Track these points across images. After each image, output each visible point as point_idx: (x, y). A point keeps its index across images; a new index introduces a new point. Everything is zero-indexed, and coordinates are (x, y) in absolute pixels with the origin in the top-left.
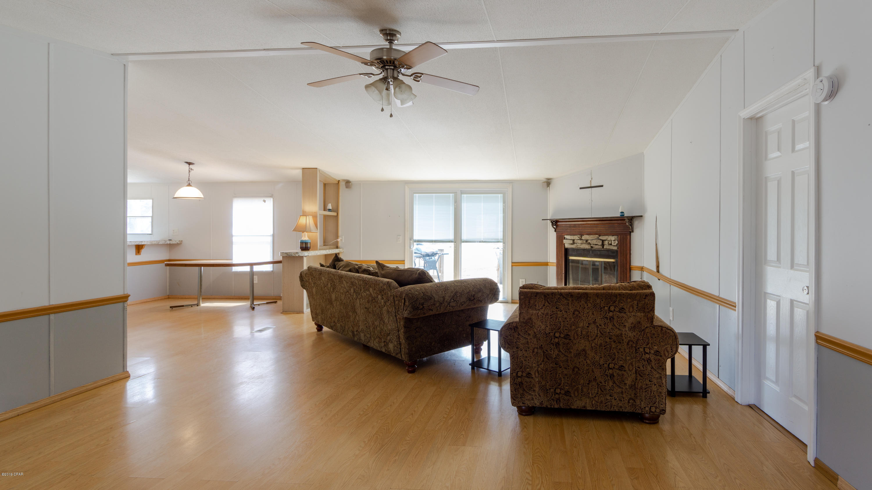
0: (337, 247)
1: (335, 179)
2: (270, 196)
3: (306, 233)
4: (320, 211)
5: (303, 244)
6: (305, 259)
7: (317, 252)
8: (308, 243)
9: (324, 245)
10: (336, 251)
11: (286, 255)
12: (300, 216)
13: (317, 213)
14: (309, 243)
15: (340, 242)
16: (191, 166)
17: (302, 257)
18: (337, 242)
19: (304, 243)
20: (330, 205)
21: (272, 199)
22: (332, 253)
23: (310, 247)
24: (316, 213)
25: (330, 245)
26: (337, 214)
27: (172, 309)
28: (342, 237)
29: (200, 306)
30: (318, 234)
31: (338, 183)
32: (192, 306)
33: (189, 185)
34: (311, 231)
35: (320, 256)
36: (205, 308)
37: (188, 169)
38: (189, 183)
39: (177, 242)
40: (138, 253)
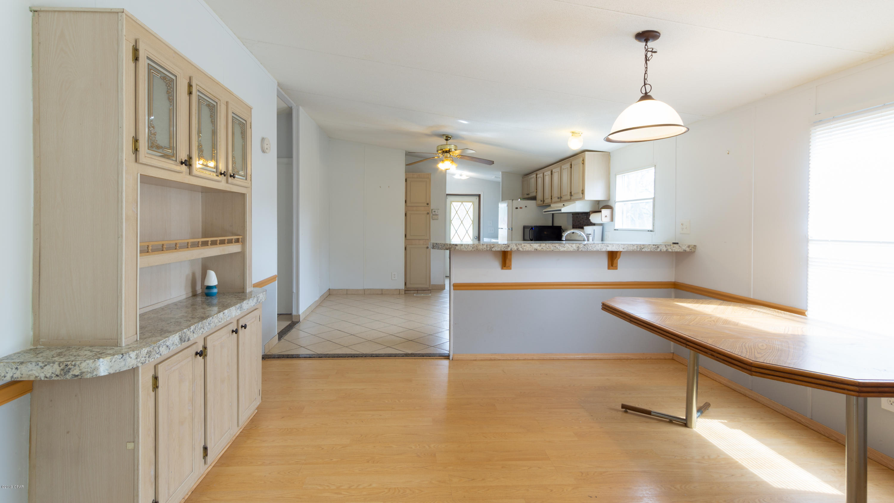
16: (651, 44)
27: (626, 412)
29: (691, 428)
32: (671, 424)
33: (646, 97)
36: (699, 436)
37: (643, 52)
38: (646, 93)
39: (685, 248)
40: (612, 266)
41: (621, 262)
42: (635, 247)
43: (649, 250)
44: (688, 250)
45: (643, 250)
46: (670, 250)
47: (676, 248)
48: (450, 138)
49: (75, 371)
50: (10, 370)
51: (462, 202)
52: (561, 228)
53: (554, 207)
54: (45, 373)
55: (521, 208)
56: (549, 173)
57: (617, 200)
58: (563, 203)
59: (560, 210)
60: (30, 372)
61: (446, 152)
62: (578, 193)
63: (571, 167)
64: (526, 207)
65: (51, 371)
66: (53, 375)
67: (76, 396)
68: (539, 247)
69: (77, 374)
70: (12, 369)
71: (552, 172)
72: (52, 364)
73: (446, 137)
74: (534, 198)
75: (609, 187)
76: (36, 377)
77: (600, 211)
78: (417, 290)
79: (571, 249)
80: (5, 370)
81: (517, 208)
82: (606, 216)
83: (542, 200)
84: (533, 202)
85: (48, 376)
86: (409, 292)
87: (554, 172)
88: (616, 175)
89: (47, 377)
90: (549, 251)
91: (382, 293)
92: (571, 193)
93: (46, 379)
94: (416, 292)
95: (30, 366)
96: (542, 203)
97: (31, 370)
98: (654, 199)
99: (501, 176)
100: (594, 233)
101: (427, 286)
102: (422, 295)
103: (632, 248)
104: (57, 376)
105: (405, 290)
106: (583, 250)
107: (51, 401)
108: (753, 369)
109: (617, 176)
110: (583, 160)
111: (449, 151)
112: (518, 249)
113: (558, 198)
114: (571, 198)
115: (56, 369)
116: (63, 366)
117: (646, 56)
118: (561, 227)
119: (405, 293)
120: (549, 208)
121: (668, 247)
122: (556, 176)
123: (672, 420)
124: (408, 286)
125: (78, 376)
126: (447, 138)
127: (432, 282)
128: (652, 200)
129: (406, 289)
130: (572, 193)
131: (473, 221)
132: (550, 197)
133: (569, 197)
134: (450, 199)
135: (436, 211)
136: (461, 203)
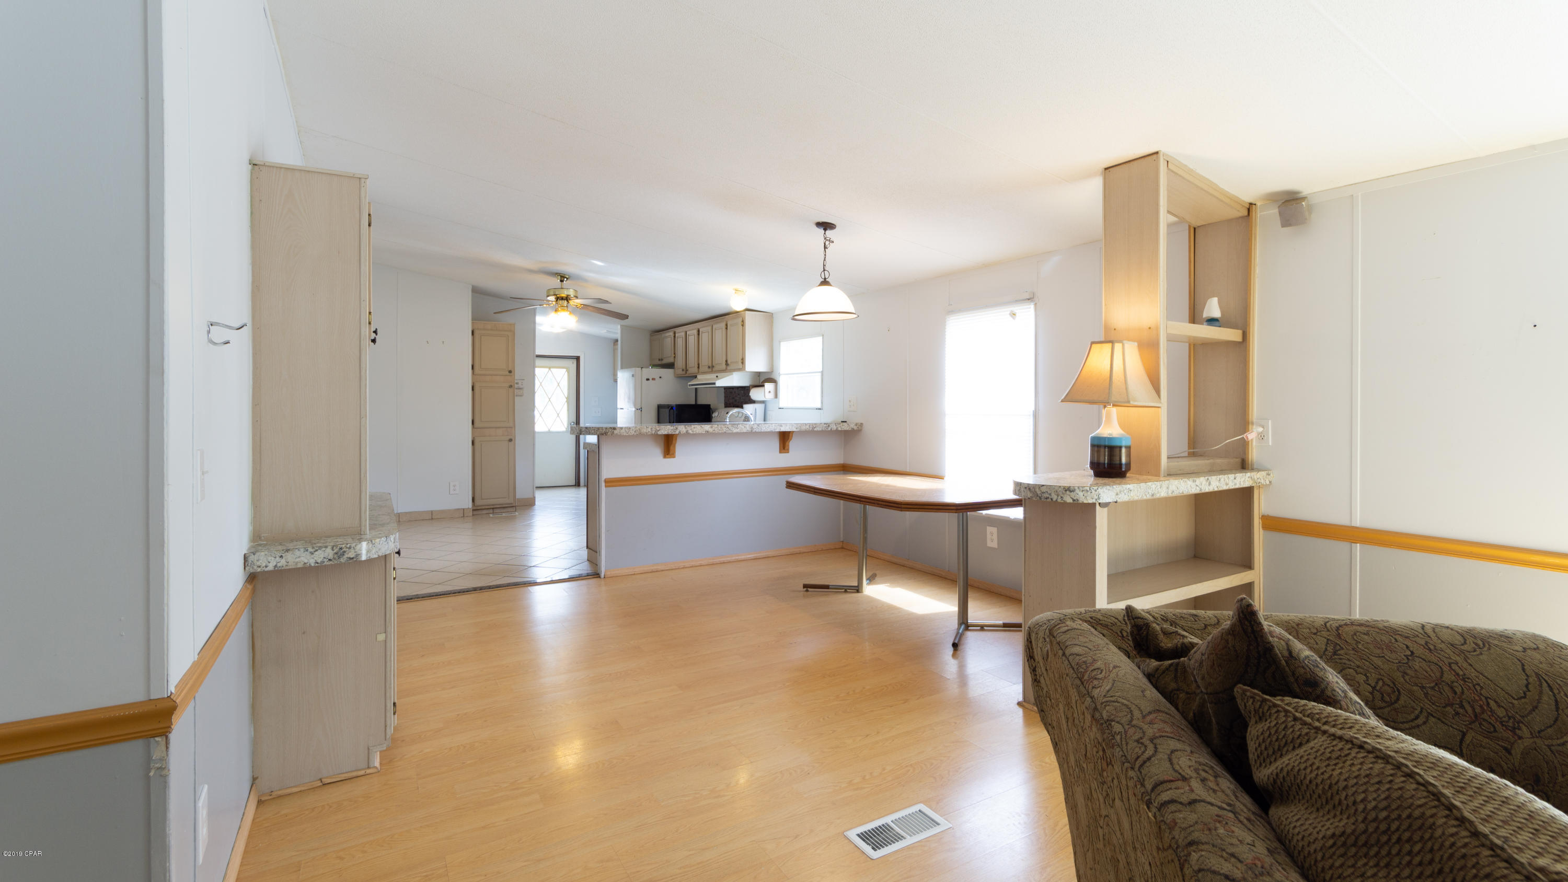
0: (1244, 466)
1: (1236, 200)
2: (1029, 299)
3: (1114, 411)
4: (1170, 323)
5: (1102, 450)
6: (1101, 516)
7: (1154, 486)
8: (1120, 447)
9: (1192, 455)
10: (1240, 480)
11: (1029, 495)
12: (1093, 343)
13: (1157, 328)
14: (1124, 450)
15: (1254, 444)
16: (829, 232)
17: (1089, 509)
18: (1244, 444)
19: (1105, 447)
20: (1215, 301)
21: (1032, 306)
22: (1220, 489)
23: (1128, 465)
24: (1153, 330)
25: (1217, 454)
26: (1245, 335)
27: (807, 591)
28: (1263, 427)
29: (862, 592)
30: (1163, 414)
31: (1246, 213)
32: (846, 591)
33: (825, 282)
34: (1129, 402)
35: (1167, 500)
36: (868, 597)
37: (823, 240)
38: (825, 279)
39: (852, 426)
40: (784, 448)
41: (792, 444)
42: (808, 427)
43: (820, 429)
44: (855, 428)
45: (815, 429)
46: (840, 429)
47: (845, 427)
48: (567, 279)
49: (350, 554)
50: (273, 558)
51: (550, 368)
52: (710, 408)
53: (702, 378)
54: (315, 559)
55: (653, 379)
56: (695, 332)
57: (781, 373)
58: (717, 374)
59: (714, 384)
60: (298, 560)
61: (562, 299)
62: (737, 362)
63: (727, 328)
64: (660, 377)
65: (322, 556)
66: (325, 560)
67: (313, 592)
68: (710, 429)
69: (352, 557)
70: (275, 558)
71: (699, 331)
72: (324, 549)
73: (561, 277)
74: (670, 366)
75: (772, 356)
76: (305, 563)
77: (763, 386)
78: (493, 508)
79: (745, 431)
80: (267, 559)
81: (648, 380)
82: (770, 392)
83: (684, 367)
84: (668, 373)
85: (319, 561)
86: (479, 512)
87: (702, 333)
88: (780, 342)
89: (318, 563)
90: (722, 433)
91: (432, 518)
92: (726, 361)
93: (317, 565)
94: (491, 511)
95: (297, 553)
96: (684, 372)
97: (299, 557)
98: (822, 372)
99: (619, 331)
100: (756, 412)
101: (511, 501)
102: (504, 515)
103: (804, 427)
104: (330, 560)
105: (473, 510)
106: (757, 431)
107: (280, 601)
108: (903, 506)
109: (782, 343)
110: (743, 321)
111: (567, 299)
112: (687, 432)
113: (709, 367)
114: (728, 367)
115: (329, 553)
116: (337, 549)
117: (825, 244)
118: (709, 405)
119: (473, 515)
120: (695, 380)
121: (838, 426)
122: (705, 337)
123: (846, 589)
124: (478, 502)
125: (353, 558)
126: (563, 277)
127: (518, 496)
128: (820, 374)
129: (475, 508)
130: (729, 362)
131: (568, 399)
132: (697, 366)
133: (724, 366)
134: (539, 362)
135: (520, 382)
136: (548, 369)
